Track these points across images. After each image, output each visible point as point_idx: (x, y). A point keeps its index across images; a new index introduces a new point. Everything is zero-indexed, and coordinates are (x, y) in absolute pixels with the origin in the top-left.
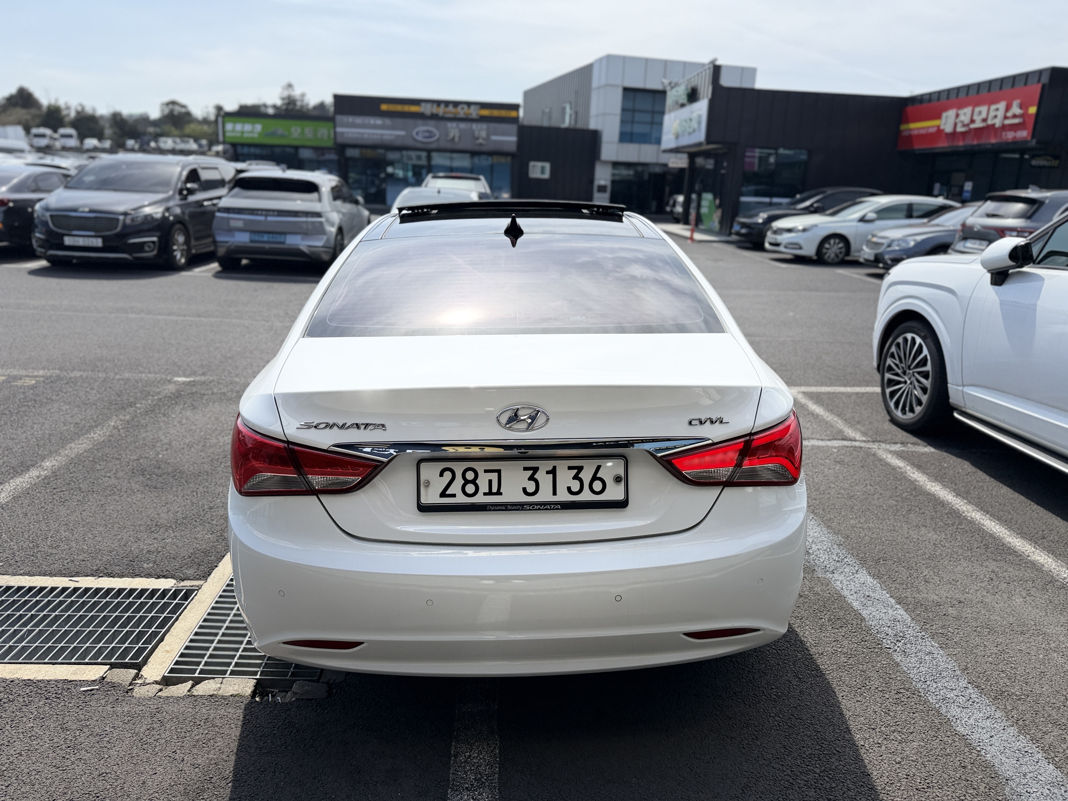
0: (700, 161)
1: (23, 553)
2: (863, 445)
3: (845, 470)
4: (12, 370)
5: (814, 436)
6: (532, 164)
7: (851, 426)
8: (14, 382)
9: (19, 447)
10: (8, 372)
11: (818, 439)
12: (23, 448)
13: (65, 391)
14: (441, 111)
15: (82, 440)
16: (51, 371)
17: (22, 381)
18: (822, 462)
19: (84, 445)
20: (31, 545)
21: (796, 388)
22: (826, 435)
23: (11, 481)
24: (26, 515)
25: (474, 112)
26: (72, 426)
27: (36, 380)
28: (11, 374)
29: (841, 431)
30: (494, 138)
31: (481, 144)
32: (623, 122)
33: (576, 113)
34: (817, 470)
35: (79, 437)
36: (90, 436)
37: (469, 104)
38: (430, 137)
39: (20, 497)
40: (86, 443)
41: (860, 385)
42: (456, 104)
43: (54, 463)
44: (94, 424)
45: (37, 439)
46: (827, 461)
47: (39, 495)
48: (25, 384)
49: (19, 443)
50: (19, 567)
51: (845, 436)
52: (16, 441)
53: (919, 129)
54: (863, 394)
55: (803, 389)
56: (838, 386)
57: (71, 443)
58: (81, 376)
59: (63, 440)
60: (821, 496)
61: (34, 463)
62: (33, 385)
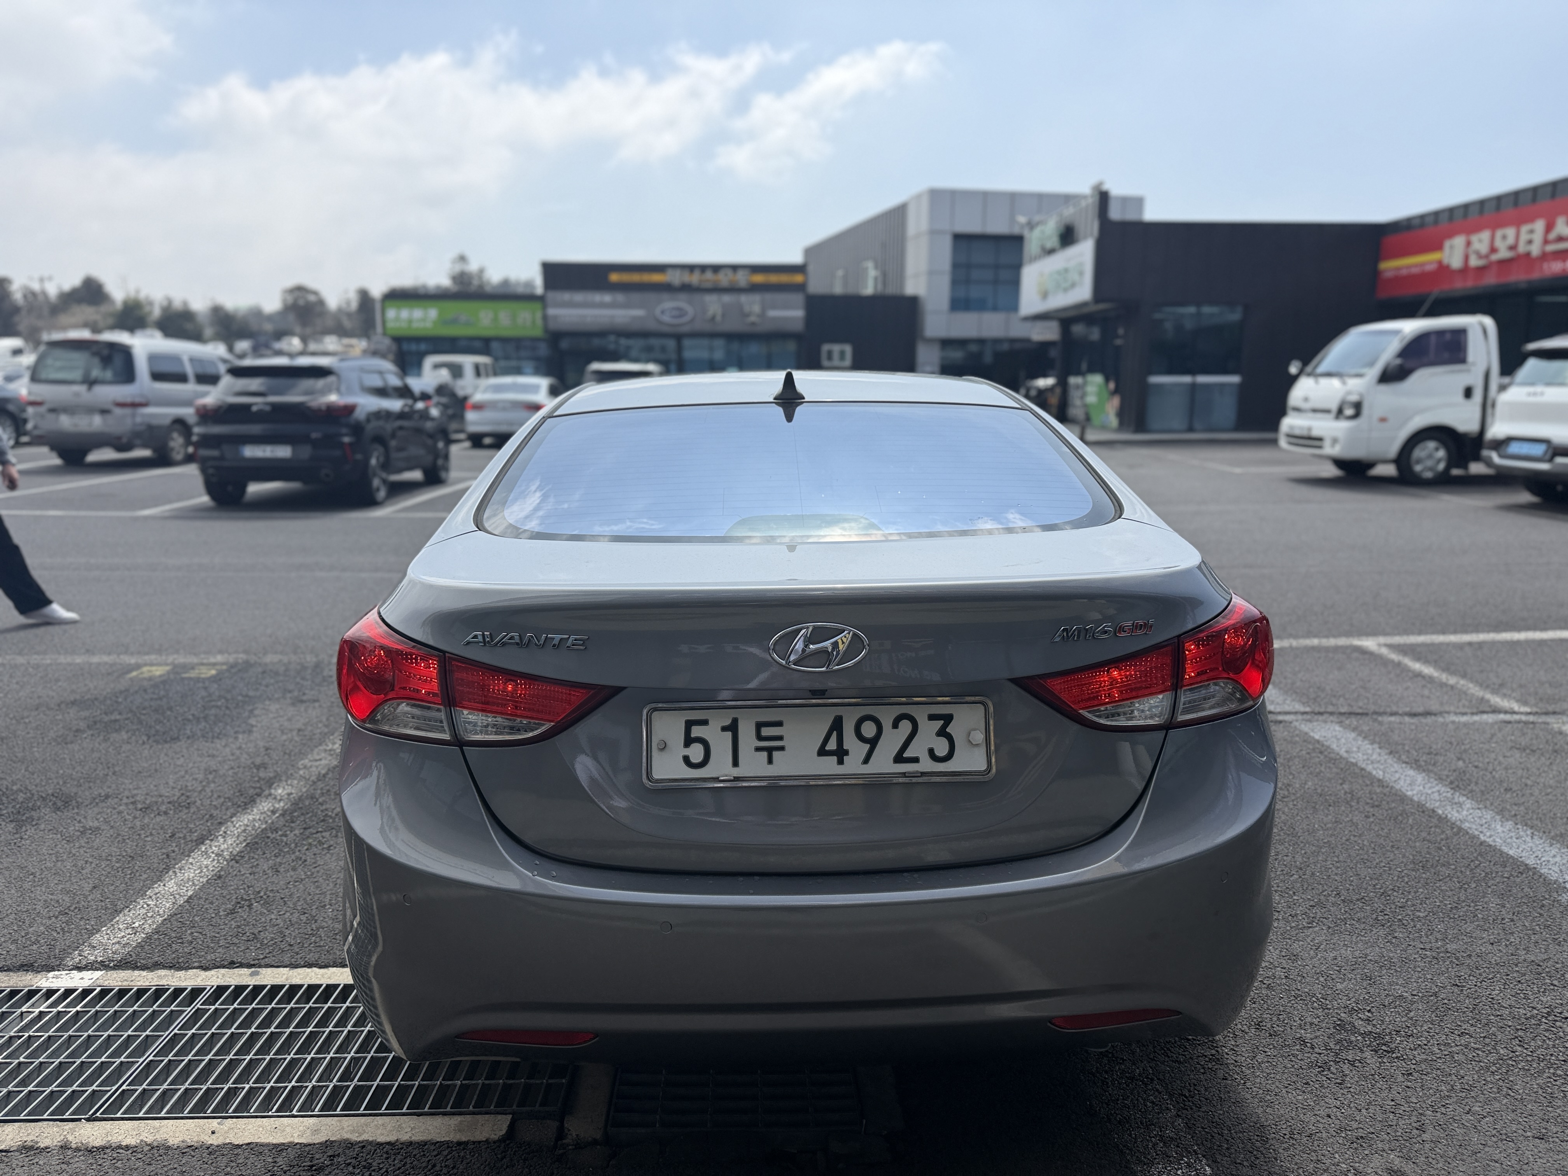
0: (1078, 329)
1: (297, 931)
2: (1531, 718)
3: (1533, 759)
4: (175, 656)
5: (1447, 708)
6: (826, 347)
7: (1495, 692)
8: (185, 673)
9: (226, 767)
10: (170, 659)
11: (1456, 714)
12: (232, 768)
13: (264, 683)
14: (695, 279)
15: (318, 754)
16: (234, 656)
17: (197, 671)
18: (1486, 746)
19: (323, 762)
20: (303, 918)
21: (1370, 638)
22: (1464, 706)
23: (234, 819)
24: (279, 872)
25: (742, 279)
26: (295, 733)
27: (217, 670)
28: (176, 662)
29: (1482, 700)
30: (772, 313)
31: (753, 324)
32: (955, 283)
33: (884, 275)
34: (1487, 760)
35: (312, 750)
36: (328, 748)
37: (735, 268)
38: (680, 316)
39: (256, 843)
40: (326, 759)
41: (1465, 631)
42: (716, 268)
43: (289, 790)
44: (326, 730)
45: (249, 755)
46: (1493, 745)
47: (285, 839)
48: (203, 676)
49: (224, 761)
50: (297, 954)
51: (1495, 707)
52: (219, 759)
53: (1409, 267)
54: (1481, 645)
55: (1382, 640)
56: (1433, 633)
57: (302, 759)
58: (280, 661)
59: (290, 755)
60: (1522, 800)
61: (258, 790)
62: (213, 677)
